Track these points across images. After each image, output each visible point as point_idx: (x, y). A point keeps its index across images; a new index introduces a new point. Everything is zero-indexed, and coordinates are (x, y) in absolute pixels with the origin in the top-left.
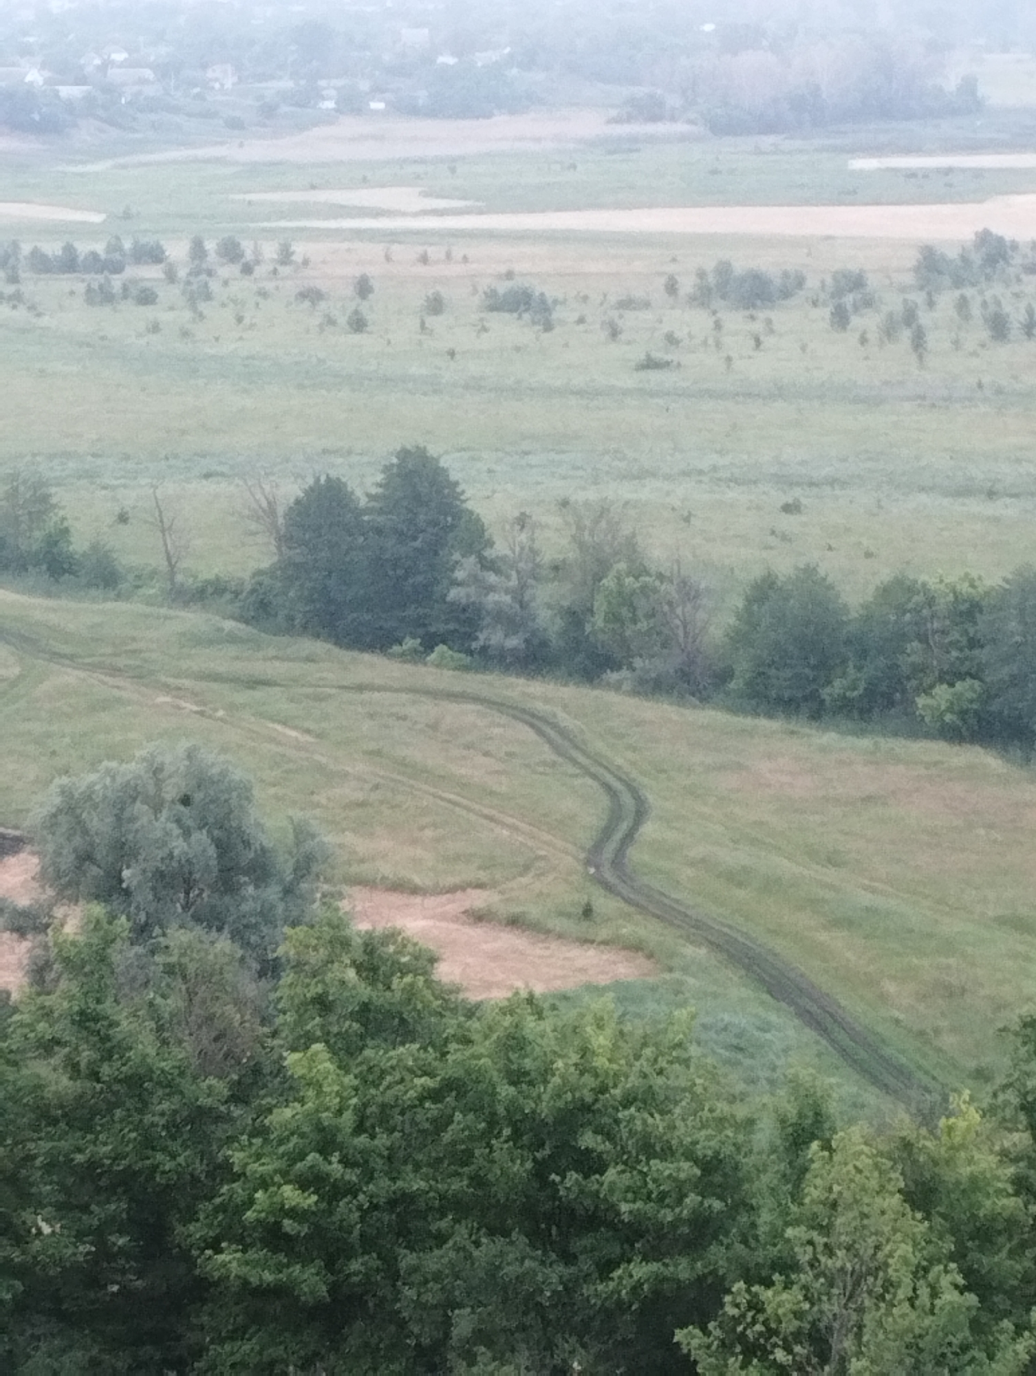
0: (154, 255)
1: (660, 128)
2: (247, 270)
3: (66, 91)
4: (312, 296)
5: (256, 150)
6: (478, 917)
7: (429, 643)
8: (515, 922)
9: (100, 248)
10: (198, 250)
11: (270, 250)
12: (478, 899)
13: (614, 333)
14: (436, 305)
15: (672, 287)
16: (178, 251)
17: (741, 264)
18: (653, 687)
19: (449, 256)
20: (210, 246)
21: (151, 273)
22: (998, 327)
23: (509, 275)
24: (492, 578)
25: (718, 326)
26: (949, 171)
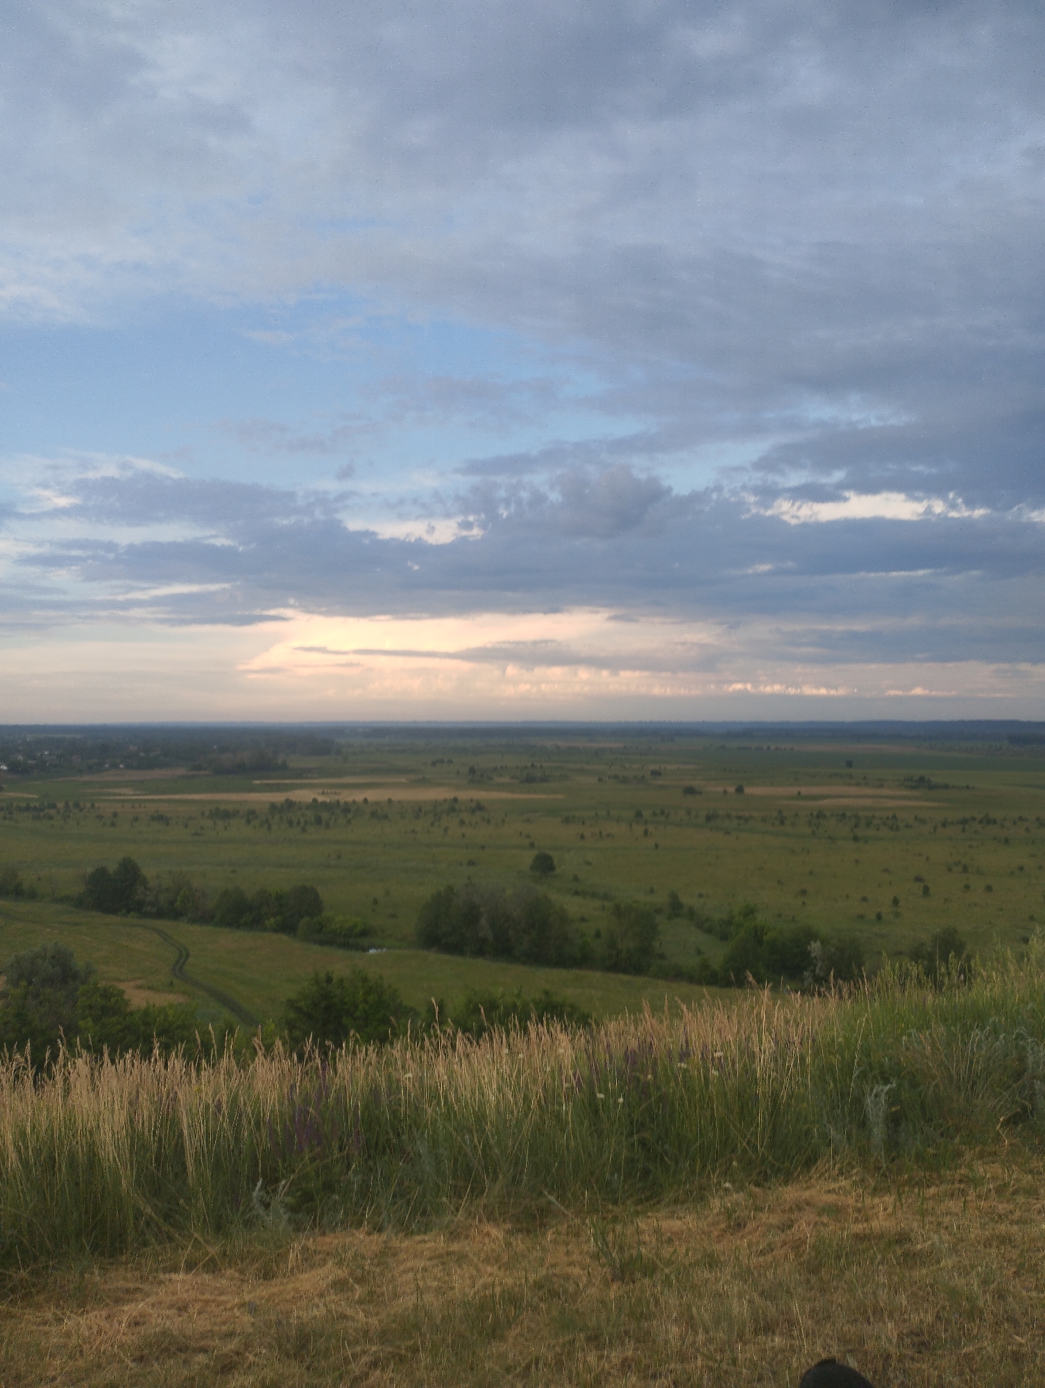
0: (53, 806)
1: (202, 773)
2: (81, 810)
3: (30, 762)
4: (100, 817)
5: (86, 778)
6: (139, 987)
7: (129, 911)
8: (150, 988)
9: (37, 805)
10: (67, 805)
11: (88, 805)
12: (139, 982)
13: (186, 826)
14: (136, 819)
15: (203, 814)
16: (61, 805)
17: (222, 807)
18: (193, 921)
19: (140, 806)
20: (71, 804)
21: (53, 812)
22: (291, 823)
23: (157, 811)
24: (148, 892)
25: (215, 824)
26: (278, 784)
